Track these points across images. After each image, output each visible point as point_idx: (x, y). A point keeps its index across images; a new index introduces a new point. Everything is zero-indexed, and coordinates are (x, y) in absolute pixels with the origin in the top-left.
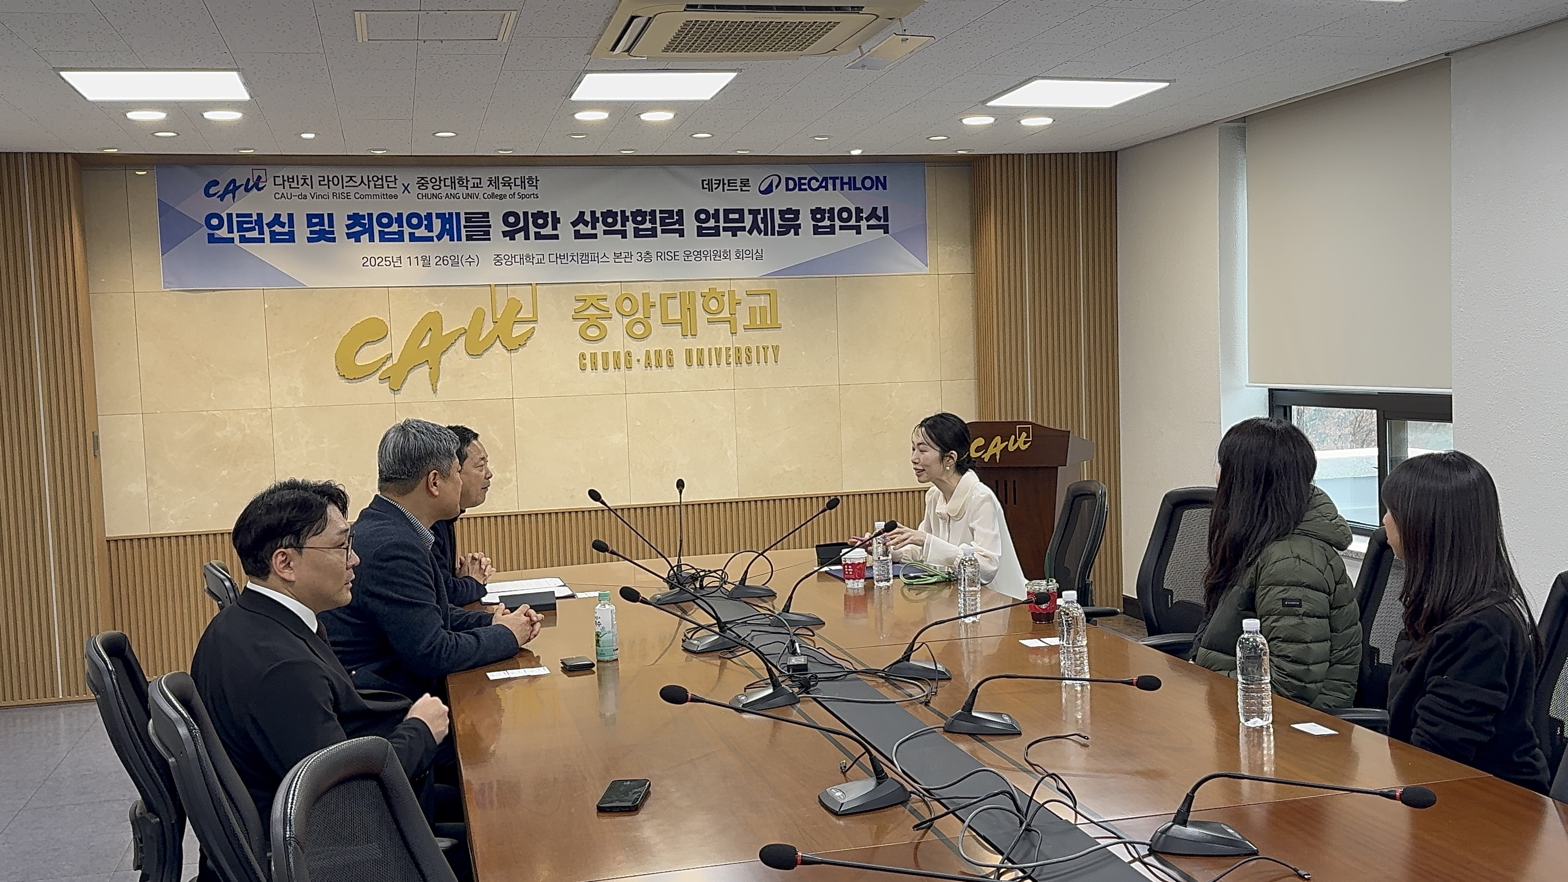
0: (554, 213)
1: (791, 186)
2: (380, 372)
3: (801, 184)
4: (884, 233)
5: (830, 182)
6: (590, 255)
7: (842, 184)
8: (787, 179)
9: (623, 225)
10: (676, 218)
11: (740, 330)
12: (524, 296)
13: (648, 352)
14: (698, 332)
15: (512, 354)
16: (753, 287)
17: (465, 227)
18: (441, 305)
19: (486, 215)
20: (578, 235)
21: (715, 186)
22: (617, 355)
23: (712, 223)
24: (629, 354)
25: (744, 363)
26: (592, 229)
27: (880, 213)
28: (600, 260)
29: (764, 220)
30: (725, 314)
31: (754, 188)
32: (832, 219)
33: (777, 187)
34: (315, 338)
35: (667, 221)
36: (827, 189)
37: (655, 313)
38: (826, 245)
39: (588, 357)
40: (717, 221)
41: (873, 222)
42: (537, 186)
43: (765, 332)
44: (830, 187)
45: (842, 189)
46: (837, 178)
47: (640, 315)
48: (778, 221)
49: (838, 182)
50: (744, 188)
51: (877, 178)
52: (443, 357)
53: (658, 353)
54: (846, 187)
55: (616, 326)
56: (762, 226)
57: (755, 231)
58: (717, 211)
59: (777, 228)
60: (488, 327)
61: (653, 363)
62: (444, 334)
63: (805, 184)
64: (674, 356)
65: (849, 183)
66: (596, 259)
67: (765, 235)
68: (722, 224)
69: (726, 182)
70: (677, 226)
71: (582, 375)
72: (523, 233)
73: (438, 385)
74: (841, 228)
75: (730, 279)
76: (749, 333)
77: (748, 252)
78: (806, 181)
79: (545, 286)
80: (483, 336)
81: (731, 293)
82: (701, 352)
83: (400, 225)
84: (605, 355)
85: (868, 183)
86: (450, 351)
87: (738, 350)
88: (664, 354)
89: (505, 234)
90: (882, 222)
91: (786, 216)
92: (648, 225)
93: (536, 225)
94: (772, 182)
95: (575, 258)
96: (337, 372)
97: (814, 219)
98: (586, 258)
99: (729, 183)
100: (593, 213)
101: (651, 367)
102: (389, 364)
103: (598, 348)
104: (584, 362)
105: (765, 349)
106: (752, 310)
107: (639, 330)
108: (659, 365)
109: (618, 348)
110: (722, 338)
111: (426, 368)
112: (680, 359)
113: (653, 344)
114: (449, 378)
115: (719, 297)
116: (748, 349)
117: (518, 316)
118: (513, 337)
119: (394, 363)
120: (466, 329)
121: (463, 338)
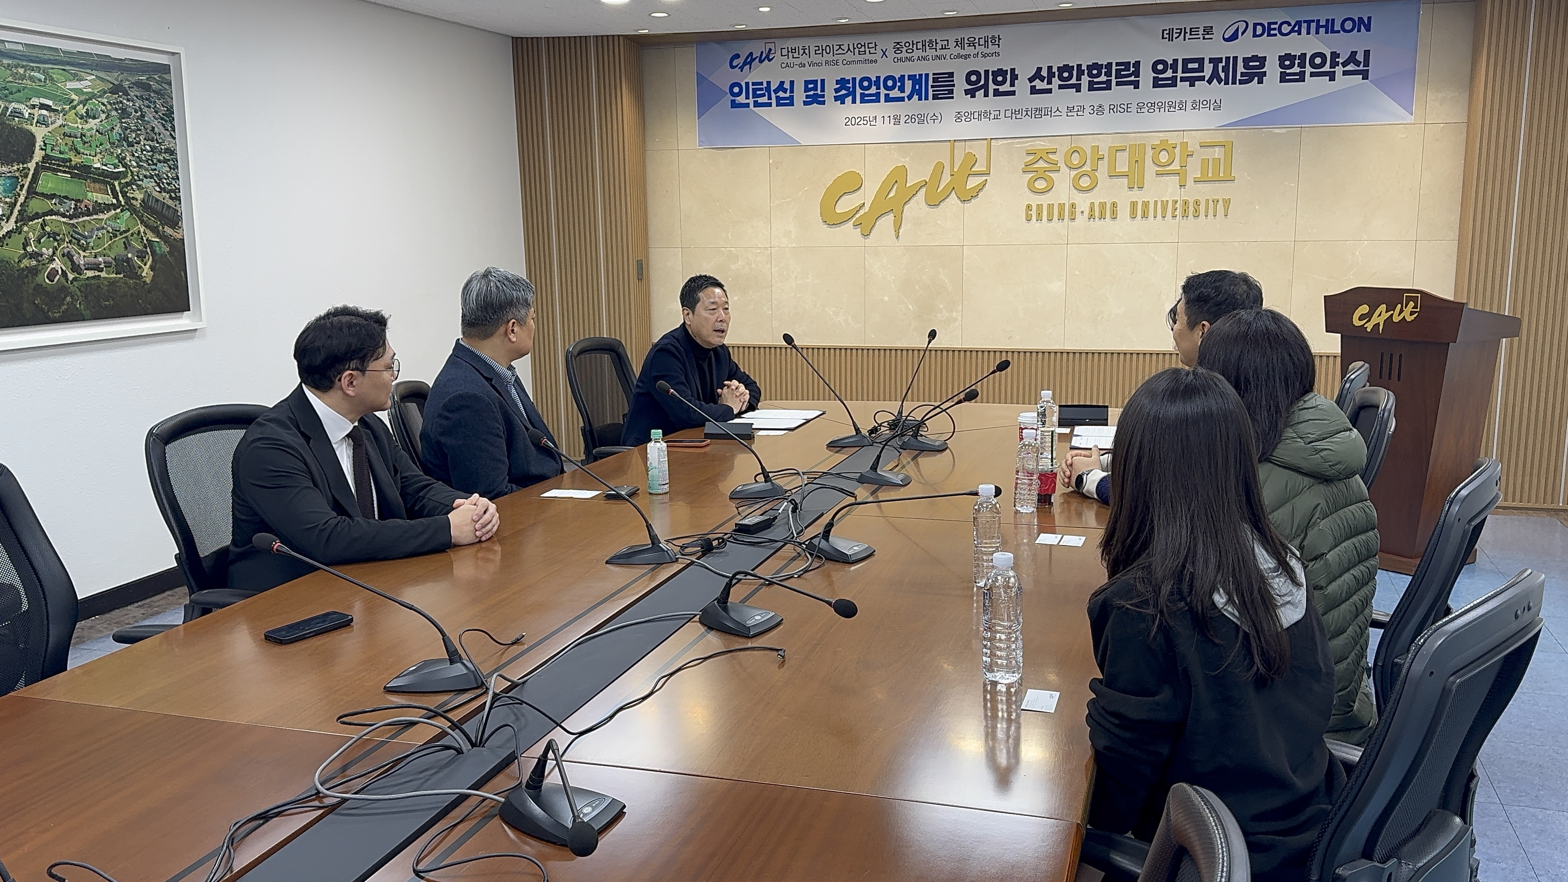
0: (1013, 70)
1: (1259, 32)
2: (854, 219)
3: (1270, 29)
4: (1363, 79)
5: (1304, 25)
6: (1043, 110)
7: (1318, 27)
8: (1255, 25)
9: (1079, 79)
10: (1132, 69)
11: (1190, 182)
12: (979, 151)
13: (1092, 203)
14: (1145, 185)
15: (965, 204)
16: (1208, 138)
17: (932, 87)
18: (907, 159)
19: (951, 75)
20: (1034, 91)
21: (1175, 35)
22: (1062, 206)
23: (1169, 74)
24: (1073, 206)
25: (1191, 216)
26: (1048, 84)
27: (1360, 57)
28: (1053, 114)
29: (1225, 69)
30: (1175, 166)
31: (1217, 35)
32: (1302, 65)
33: (1243, 33)
34: (806, 188)
35: (1122, 73)
36: (1300, 34)
37: (1103, 166)
38: (1294, 93)
39: (1034, 208)
40: (1175, 71)
41: (1350, 67)
42: (999, 45)
43: (1217, 185)
44: (1304, 31)
45: (1317, 32)
46: (1313, 21)
47: (1087, 168)
48: (1240, 69)
49: (1313, 25)
50: (1206, 37)
51: (1360, 19)
52: (906, 207)
54: (1322, 30)
55: (1063, 179)
56: (1222, 75)
57: (1215, 80)
58: (1176, 61)
59: (1239, 77)
60: (946, 179)
61: (1097, 214)
62: (908, 186)
63: (1275, 29)
64: (1118, 208)
65: (1326, 26)
66: (1049, 113)
67: (1225, 84)
68: (1180, 74)
69: (1188, 30)
70: (1132, 78)
71: (1027, 225)
72: (983, 90)
73: (901, 231)
74: (1312, 75)
75: (1184, 131)
76: (1200, 185)
77: (1205, 103)
78: (1276, 26)
79: (1000, 142)
80: (941, 188)
81: (1185, 145)
82: (1146, 204)
83: (878, 88)
84: (1051, 207)
85: (1348, 25)
86: (912, 201)
87: (1186, 203)
88: (1108, 206)
89: (967, 92)
90: (1361, 67)
91: (1251, 64)
92: (1103, 78)
93: (995, 82)
94: (1238, 29)
95: (1029, 113)
96: (820, 218)
97: (1282, 66)
98: (1039, 112)
99: (1191, 31)
100: (1050, 68)
101: (1094, 218)
102: (862, 212)
103: (1044, 200)
104: (1030, 213)
105: (1215, 202)
106: (1205, 163)
107: (1085, 182)
108: (1102, 217)
109: (1064, 200)
110: (1170, 190)
111: (891, 216)
112: (1124, 211)
113: (1097, 197)
114: (910, 225)
115: (1170, 149)
116: (1197, 203)
117: (973, 170)
118: (967, 188)
119: (867, 211)
120: (927, 180)
121: (924, 190)
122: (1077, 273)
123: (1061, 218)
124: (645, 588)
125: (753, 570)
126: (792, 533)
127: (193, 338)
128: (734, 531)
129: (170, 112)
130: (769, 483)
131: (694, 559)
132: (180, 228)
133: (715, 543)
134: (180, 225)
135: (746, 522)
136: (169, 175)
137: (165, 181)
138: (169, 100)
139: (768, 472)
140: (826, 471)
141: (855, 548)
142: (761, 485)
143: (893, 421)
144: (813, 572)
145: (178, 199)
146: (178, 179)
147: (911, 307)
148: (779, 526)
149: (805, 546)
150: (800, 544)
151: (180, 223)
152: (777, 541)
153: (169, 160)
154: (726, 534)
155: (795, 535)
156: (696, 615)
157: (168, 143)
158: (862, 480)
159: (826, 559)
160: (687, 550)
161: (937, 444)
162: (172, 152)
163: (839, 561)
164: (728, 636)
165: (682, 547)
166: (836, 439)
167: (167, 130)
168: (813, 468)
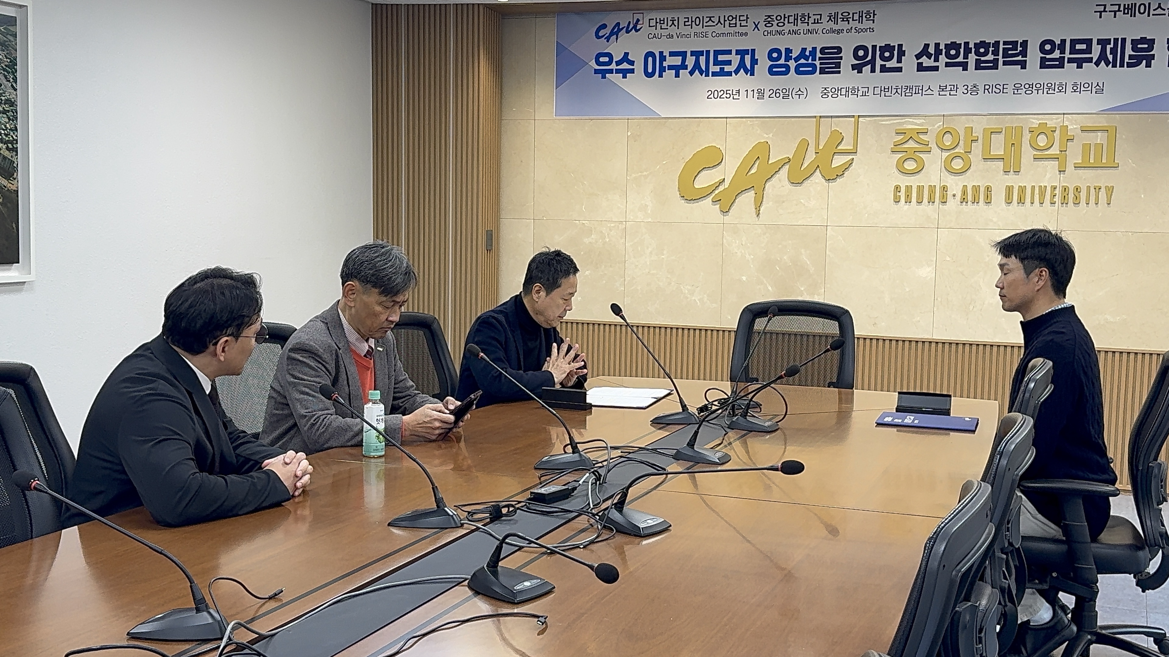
2: (713, 195)
11: (1070, 168)
12: (846, 128)
13: (965, 187)
14: (1022, 169)
15: (830, 184)
16: (1089, 123)
18: (771, 135)
22: (932, 189)
24: (944, 189)
25: (1070, 203)
30: (1055, 151)
34: (664, 162)
37: (977, 149)
39: (903, 190)
43: (1100, 172)
47: (959, 150)
52: (769, 184)
53: (976, 189)
55: (934, 160)
60: (811, 156)
61: (970, 198)
62: (770, 162)
64: (992, 192)
71: (895, 207)
73: (762, 209)
75: (1064, 114)
76: (1080, 172)
79: (869, 120)
80: (805, 166)
81: (1064, 129)
82: (1022, 189)
84: (920, 189)
86: (774, 179)
87: (1065, 189)
88: (982, 189)
96: (678, 193)
101: (967, 202)
103: (914, 181)
104: (898, 194)
105: (1097, 189)
106: (1087, 148)
107: (958, 165)
108: (975, 201)
109: (935, 181)
110: (1048, 176)
111: (752, 193)
112: (999, 196)
113: (971, 180)
114: (771, 203)
115: (1049, 133)
116: (1077, 189)
117: (839, 148)
118: (833, 166)
119: (726, 187)
120: (791, 157)
121: (787, 167)
122: (948, 259)
123: (931, 201)
124: (422, 550)
125: (537, 539)
126: (589, 504)
127: (20, 291)
128: (529, 499)
129: (13, 63)
130: (577, 455)
131: (479, 525)
132: (15, 179)
133: (504, 511)
134: (15, 176)
135: (543, 491)
136: (8, 125)
137: (3, 132)
138: (13, 51)
139: (577, 443)
140: (643, 446)
141: (648, 521)
142: (570, 456)
143: (724, 399)
144: (600, 544)
145: (15, 150)
146: (17, 130)
147: (770, 288)
148: (578, 497)
149: (598, 517)
150: (594, 515)
151: (15, 174)
152: (572, 512)
153: (8, 111)
154: (519, 502)
155: (592, 506)
156: (466, 579)
157: (9, 94)
158: (678, 456)
159: (617, 531)
160: (476, 516)
161: (767, 424)
162: (12, 103)
163: (630, 534)
164: (493, 601)
165: (469, 513)
166: (662, 415)
167: (9, 81)
168: (630, 443)
